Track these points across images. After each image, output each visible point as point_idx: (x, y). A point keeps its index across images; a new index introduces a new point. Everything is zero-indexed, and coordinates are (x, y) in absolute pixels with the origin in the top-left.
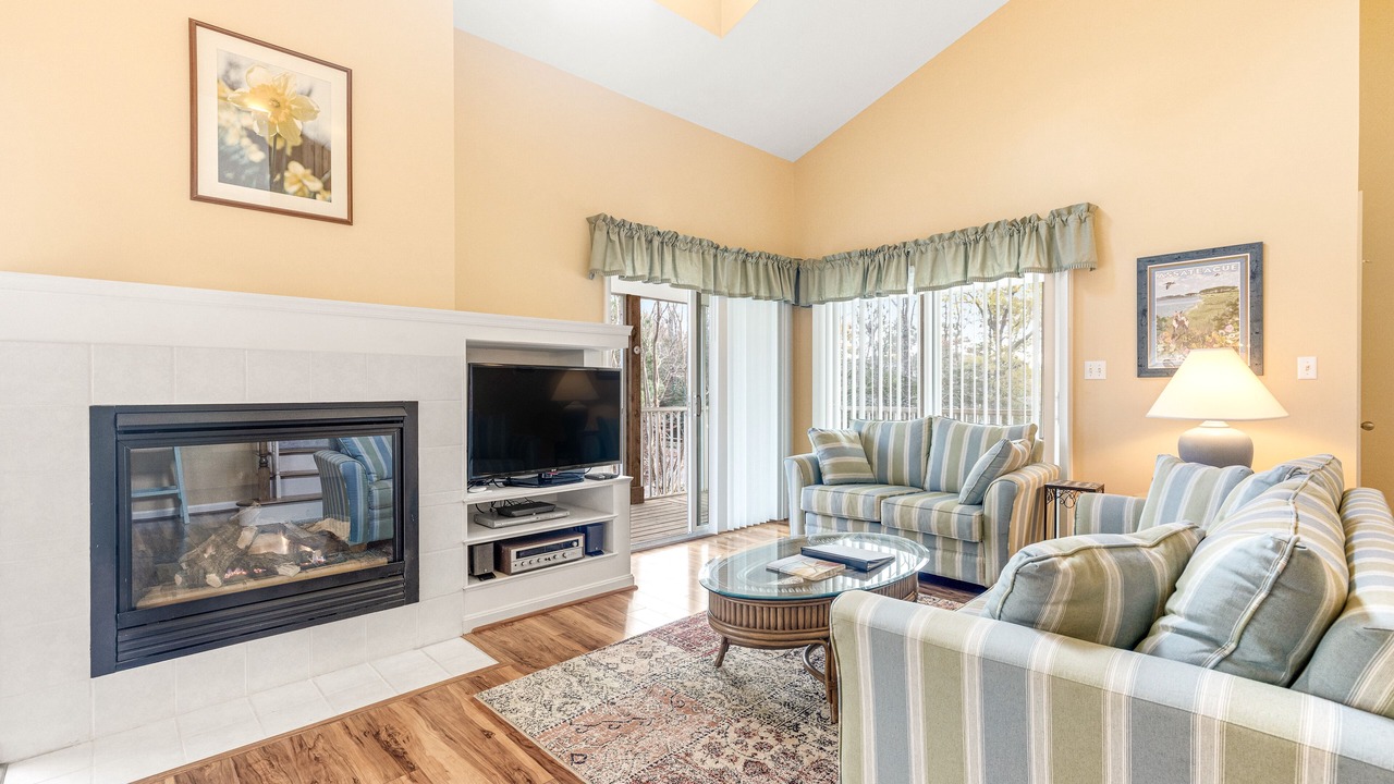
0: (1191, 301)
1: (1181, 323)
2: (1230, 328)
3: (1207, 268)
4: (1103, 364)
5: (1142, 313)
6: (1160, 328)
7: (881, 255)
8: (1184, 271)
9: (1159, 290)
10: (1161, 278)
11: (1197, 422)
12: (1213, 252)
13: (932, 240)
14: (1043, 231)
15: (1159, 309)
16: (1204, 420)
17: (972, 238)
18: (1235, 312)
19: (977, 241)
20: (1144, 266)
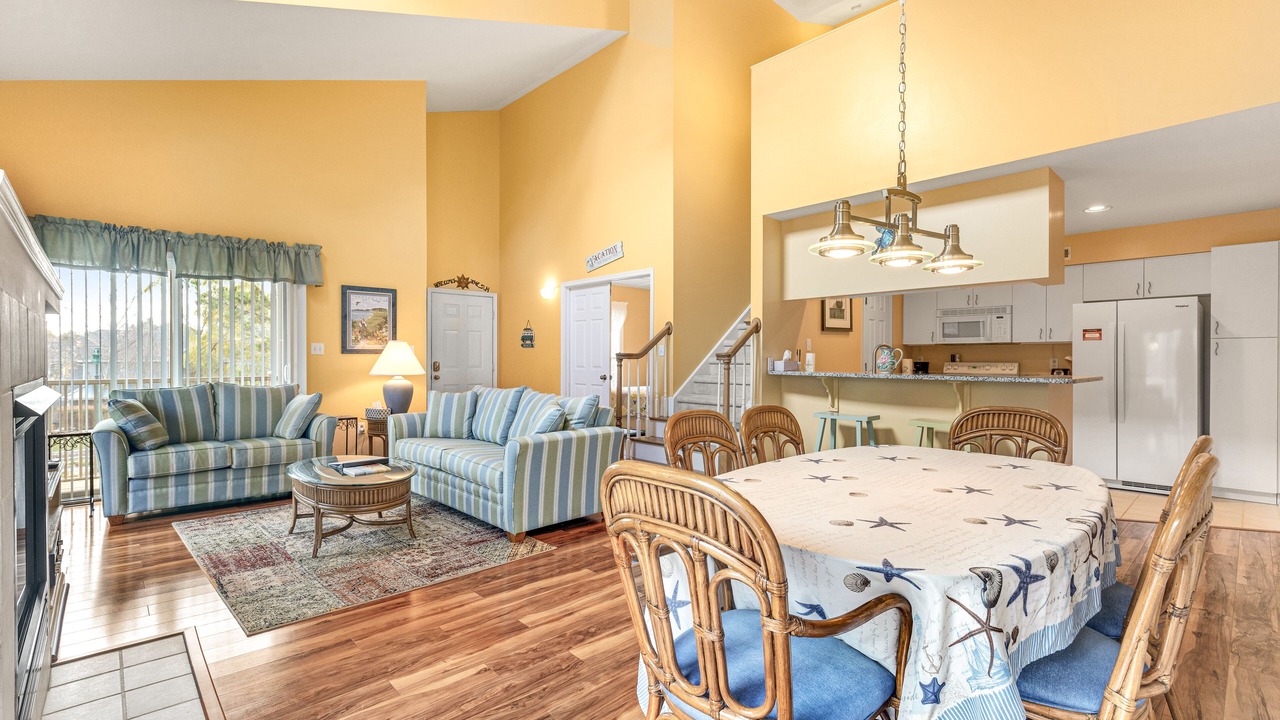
0: (367, 314)
1: (363, 325)
2: (384, 330)
3: (375, 298)
4: (322, 346)
5: (344, 317)
6: (353, 327)
7: (135, 236)
8: (365, 297)
9: (353, 306)
10: (355, 299)
11: (391, 377)
12: (377, 290)
13: (196, 236)
14: (292, 255)
15: (353, 316)
16: (393, 376)
17: (236, 245)
18: (386, 322)
19: (239, 249)
20: (345, 290)
